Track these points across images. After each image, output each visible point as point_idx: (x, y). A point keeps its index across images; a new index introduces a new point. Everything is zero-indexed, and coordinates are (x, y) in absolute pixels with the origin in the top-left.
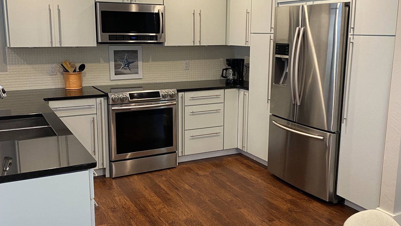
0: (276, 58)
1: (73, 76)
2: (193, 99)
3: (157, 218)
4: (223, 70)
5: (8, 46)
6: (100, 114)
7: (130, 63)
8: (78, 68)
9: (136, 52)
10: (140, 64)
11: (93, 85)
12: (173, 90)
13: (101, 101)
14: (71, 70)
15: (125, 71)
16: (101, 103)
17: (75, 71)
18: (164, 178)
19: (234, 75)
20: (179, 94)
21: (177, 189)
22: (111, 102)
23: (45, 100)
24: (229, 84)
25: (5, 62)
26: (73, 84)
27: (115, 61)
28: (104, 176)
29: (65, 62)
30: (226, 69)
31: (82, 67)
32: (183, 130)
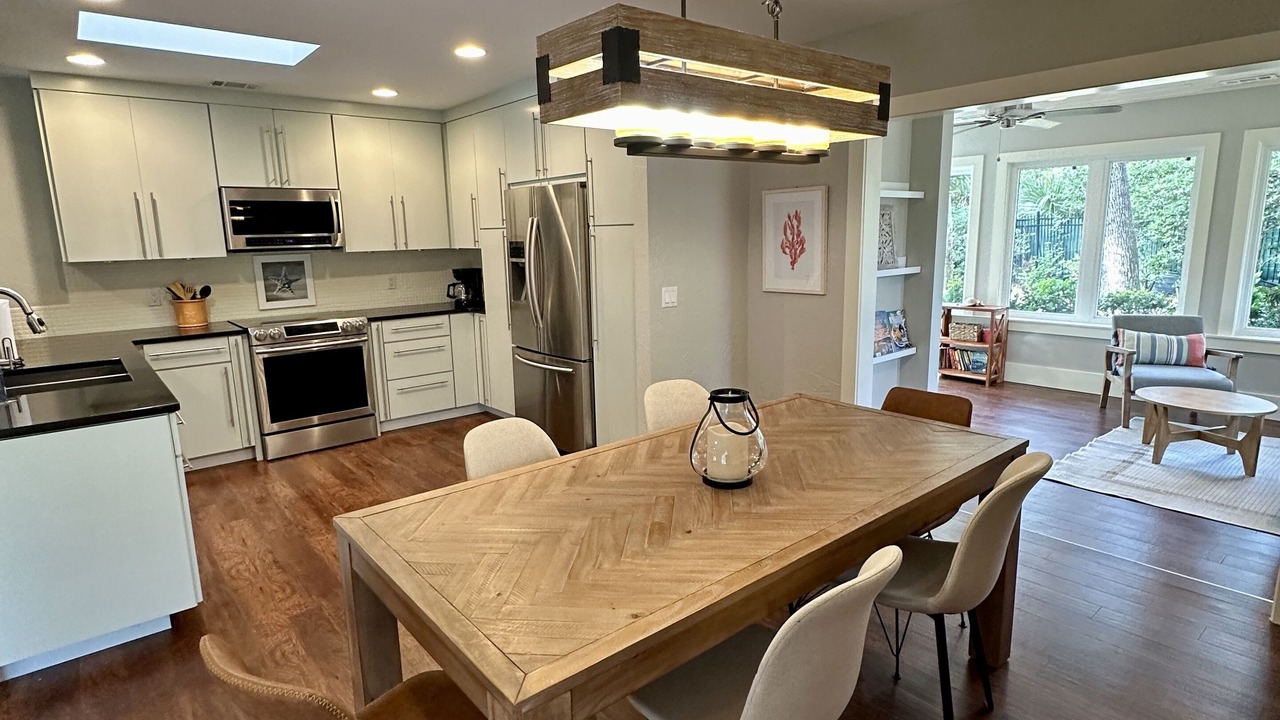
0: (513, 263)
1: (190, 305)
2: (397, 331)
3: (326, 503)
4: (449, 286)
5: (64, 260)
6: (237, 362)
7: (291, 282)
8: (198, 293)
9: (301, 264)
10: (309, 282)
11: (230, 319)
12: (361, 318)
13: (236, 340)
14: (186, 297)
15: (284, 295)
16: (237, 345)
17: (194, 297)
18: (352, 454)
19: (467, 293)
20: (373, 324)
21: (370, 466)
22: (255, 342)
23: (136, 343)
24: (459, 307)
25: (63, 287)
26: (192, 317)
27: (265, 279)
28: (255, 459)
29: (174, 284)
30: (454, 285)
31: (206, 291)
32: (385, 381)
